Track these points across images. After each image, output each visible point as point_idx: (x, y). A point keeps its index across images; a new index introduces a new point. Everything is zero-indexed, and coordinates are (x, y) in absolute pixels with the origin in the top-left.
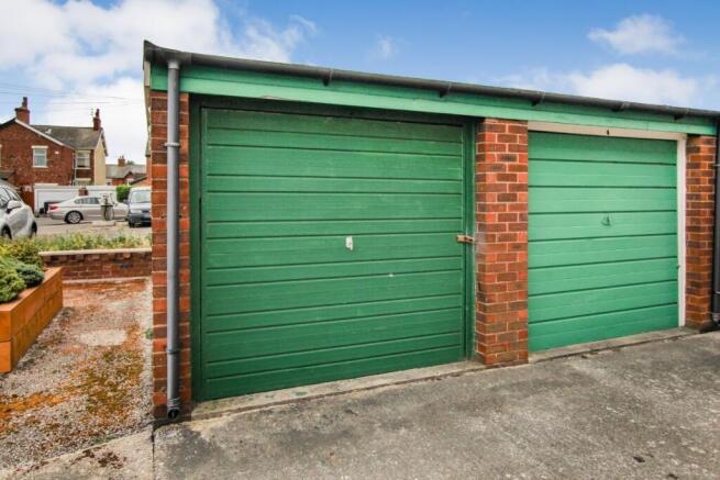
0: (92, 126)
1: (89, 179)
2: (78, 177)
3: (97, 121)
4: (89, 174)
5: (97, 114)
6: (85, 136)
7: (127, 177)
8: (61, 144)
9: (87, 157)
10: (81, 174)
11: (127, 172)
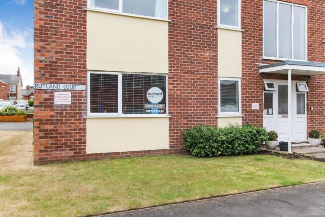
0: (17, 74)
1: (15, 97)
2: (11, 96)
3: (19, 72)
4: (16, 95)
5: (19, 69)
6: (13, 79)
7: (30, 95)
8: (5, 83)
9: (15, 88)
10: (12, 95)
11: (31, 93)
